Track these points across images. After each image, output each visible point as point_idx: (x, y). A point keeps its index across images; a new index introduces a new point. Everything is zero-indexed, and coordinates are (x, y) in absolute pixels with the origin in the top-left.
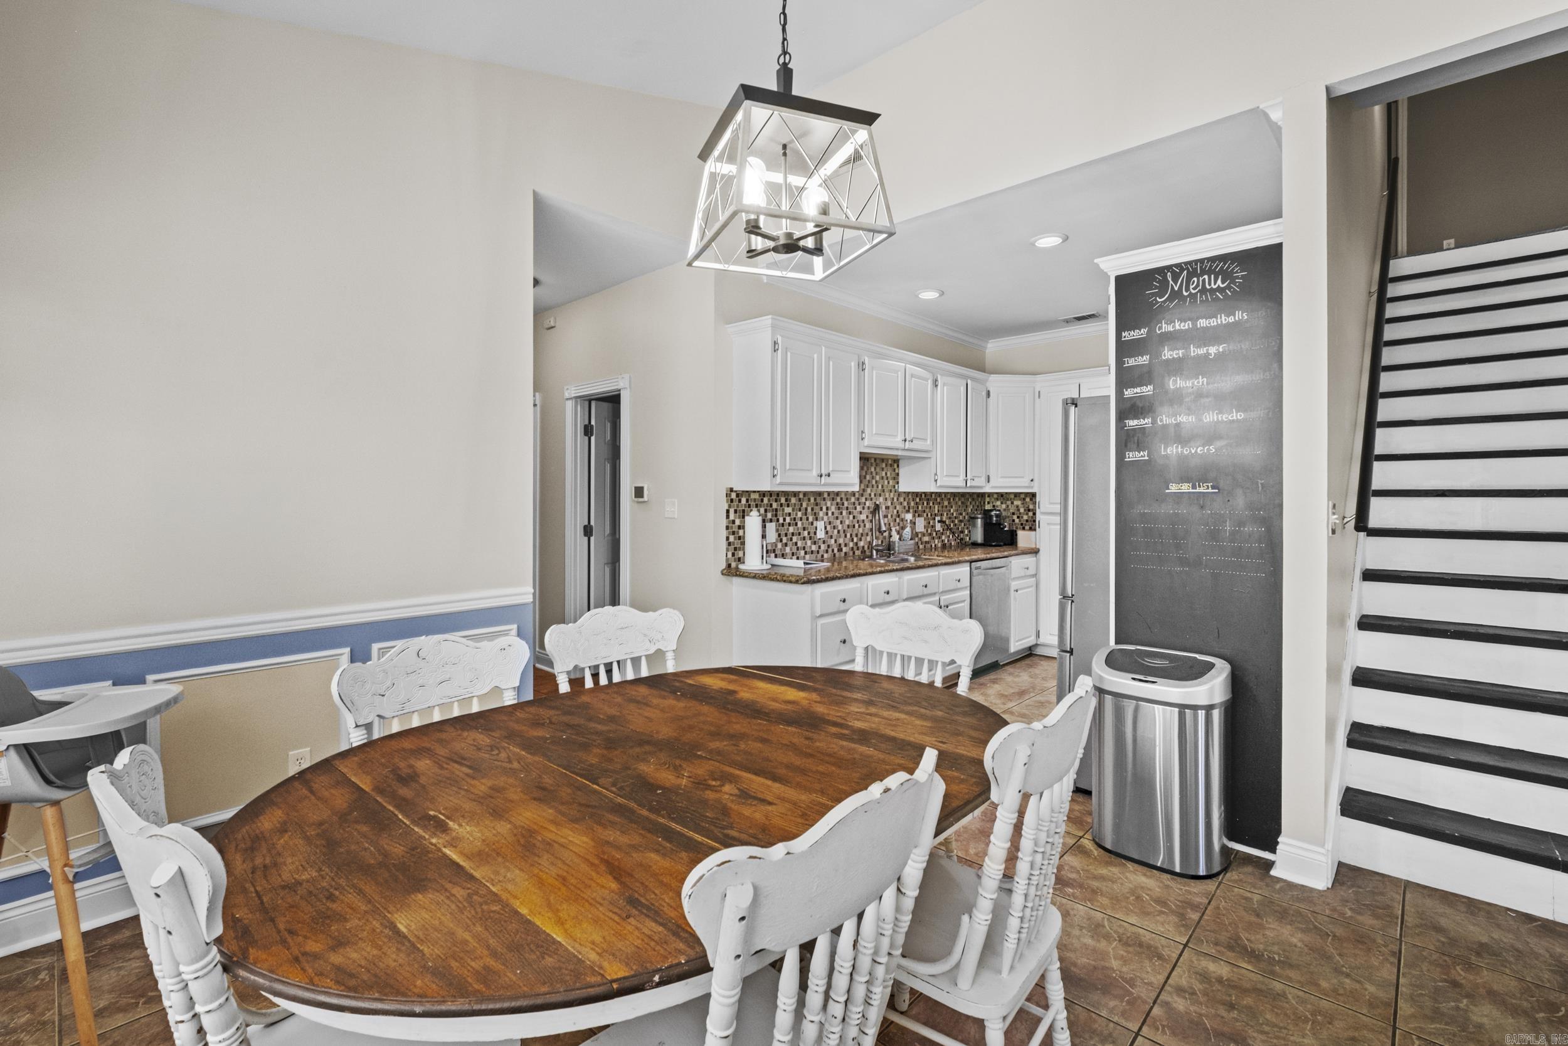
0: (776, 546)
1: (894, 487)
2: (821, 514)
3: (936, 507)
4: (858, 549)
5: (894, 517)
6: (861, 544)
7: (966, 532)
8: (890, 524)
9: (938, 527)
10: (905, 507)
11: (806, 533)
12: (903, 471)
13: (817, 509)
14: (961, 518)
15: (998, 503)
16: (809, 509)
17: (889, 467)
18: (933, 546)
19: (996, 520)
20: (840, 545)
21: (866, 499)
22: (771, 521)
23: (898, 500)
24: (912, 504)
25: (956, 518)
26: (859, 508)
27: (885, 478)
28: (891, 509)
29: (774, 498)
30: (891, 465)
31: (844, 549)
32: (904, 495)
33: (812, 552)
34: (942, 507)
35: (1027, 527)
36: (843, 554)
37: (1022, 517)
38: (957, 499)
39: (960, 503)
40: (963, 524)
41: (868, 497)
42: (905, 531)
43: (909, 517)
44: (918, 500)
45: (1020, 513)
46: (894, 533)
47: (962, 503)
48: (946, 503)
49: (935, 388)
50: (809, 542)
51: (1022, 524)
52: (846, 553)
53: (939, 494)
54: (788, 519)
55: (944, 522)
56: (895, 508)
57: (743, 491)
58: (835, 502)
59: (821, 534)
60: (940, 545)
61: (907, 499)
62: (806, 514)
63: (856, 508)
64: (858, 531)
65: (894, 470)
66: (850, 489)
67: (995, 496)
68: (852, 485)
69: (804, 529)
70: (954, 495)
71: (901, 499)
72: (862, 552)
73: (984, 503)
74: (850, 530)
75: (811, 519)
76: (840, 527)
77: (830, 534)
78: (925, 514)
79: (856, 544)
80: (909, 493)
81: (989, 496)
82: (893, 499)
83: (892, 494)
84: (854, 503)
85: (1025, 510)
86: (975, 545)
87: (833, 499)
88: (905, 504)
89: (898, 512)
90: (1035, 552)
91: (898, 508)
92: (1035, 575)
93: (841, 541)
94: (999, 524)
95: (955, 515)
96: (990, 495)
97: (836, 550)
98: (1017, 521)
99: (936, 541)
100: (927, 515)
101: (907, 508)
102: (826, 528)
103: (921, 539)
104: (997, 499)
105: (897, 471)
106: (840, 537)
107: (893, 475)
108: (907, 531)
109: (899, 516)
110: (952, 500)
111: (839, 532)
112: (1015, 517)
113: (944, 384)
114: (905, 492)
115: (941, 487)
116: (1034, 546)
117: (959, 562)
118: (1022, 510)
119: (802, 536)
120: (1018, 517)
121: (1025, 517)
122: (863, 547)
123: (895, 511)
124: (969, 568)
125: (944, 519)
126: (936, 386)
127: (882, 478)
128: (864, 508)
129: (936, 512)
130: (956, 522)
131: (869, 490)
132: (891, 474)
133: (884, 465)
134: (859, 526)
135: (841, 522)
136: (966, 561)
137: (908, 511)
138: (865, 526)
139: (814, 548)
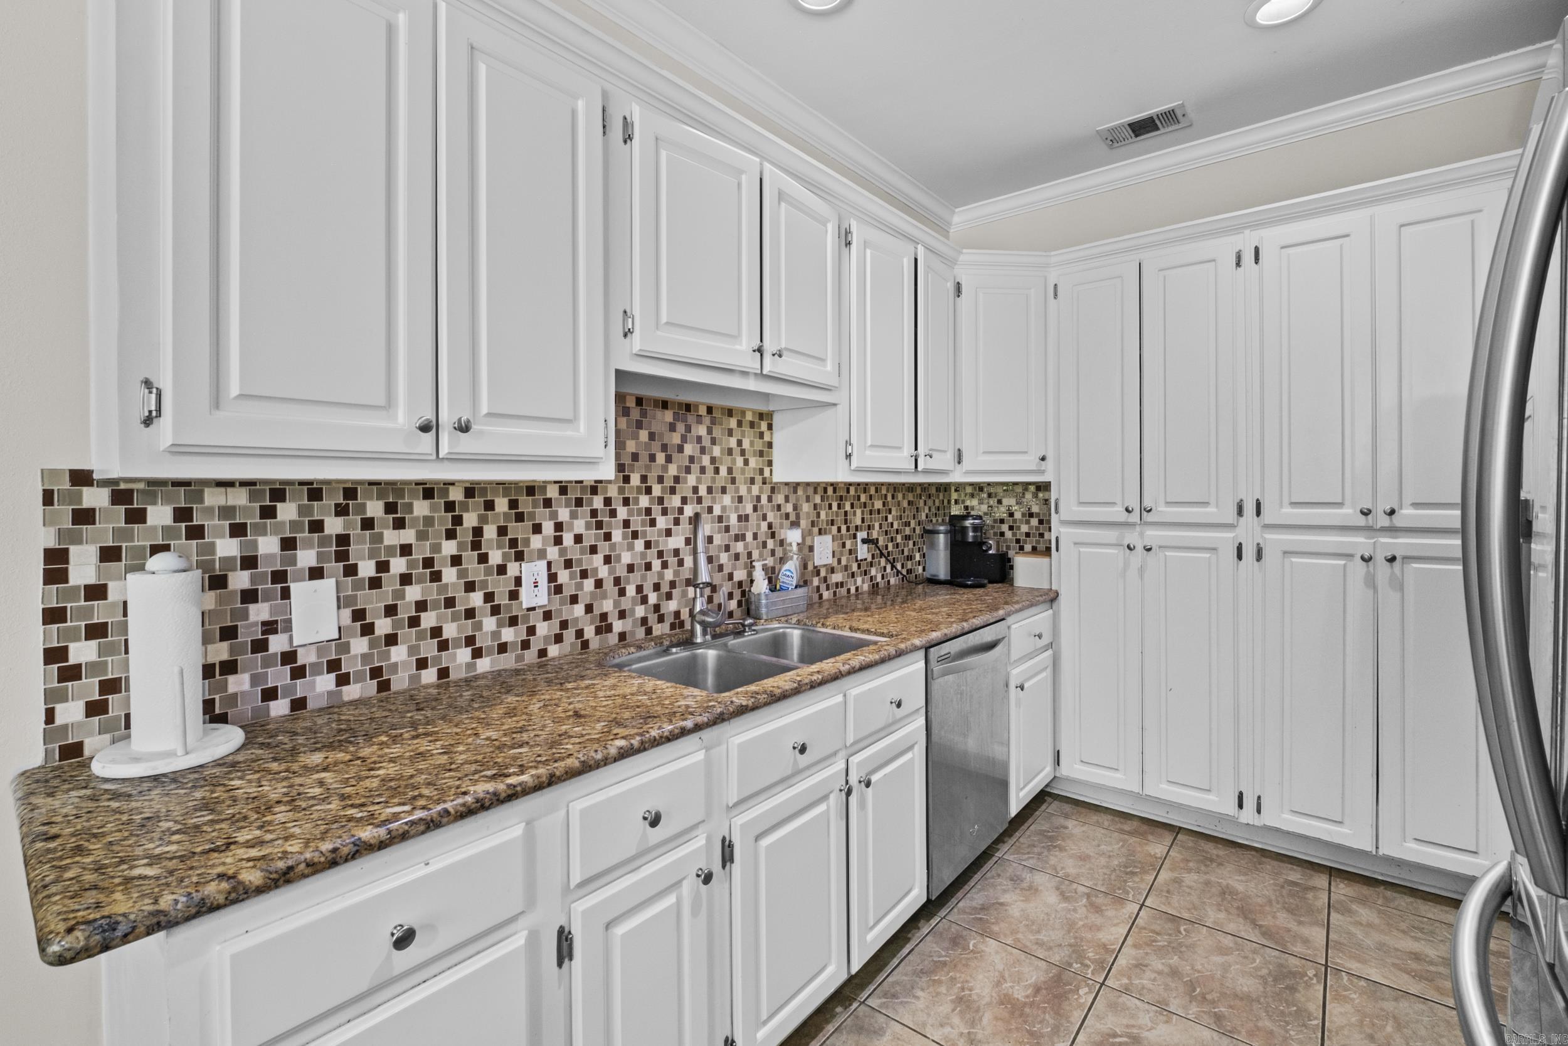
0: (345, 648)
1: (761, 471)
2: (536, 542)
3: (859, 512)
4: (661, 619)
5: (761, 538)
6: (672, 606)
7: (918, 557)
8: (750, 555)
9: (863, 552)
10: (787, 516)
11: (476, 599)
12: (779, 437)
13: (517, 530)
14: (907, 531)
15: (974, 502)
16: (490, 532)
17: (746, 428)
18: (853, 590)
19: (974, 537)
20: (604, 616)
21: (684, 500)
22: (316, 573)
23: (770, 499)
24: (806, 507)
25: (897, 532)
26: (662, 522)
27: (737, 451)
28: (753, 517)
29: (329, 501)
30: (752, 425)
31: (618, 626)
32: (785, 490)
33: (503, 648)
34: (871, 513)
35: (1028, 548)
36: (613, 639)
37: (1019, 528)
38: (900, 496)
39: (905, 504)
40: (911, 543)
41: (690, 494)
42: (786, 566)
43: (794, 536)
44: (818, 499)
45: (1015, 521)
46: (759, 575)
47: (910, 503)
48: (878, 504)
49: (845, 251)
50: (489, 623)
51: (1018, 541)
52: (622, 636)
53: (865, 487)
54: (398, 565)
55: (874, 542)
56: (764, 518)
57: (152, 483)
58: (586, 509)
59: (534, 595)
60: (866, 587)
61: (792, 498)
62: (476, 545)
63: (653, 523)
64: (661, 575)
65: (761, 435)
66: (589, 475)
67: (969, 490)
68: (591, 462)
69: (470, 587)
70: (895, 488)
71: (779, 499)
72: (673, 626)
73: (949, 502)
74: (636, 578)
75: (496, 557)
76: (603, 572)
77: (567, 592)
78: (834, 529)
79: (657, 608)
80: (798, 484)
81: (956, 490)
82: (758, 498)
83: (755, 490)
84: (648, 511)
85: (1023, 515)
86: (933, 581)
87: (579, 502)
88: (789, 508)
89: (770, 526)
90: (1052, 598)
91: (771, 517)
92: (1050, 645)
93: (607, 606)
94: (979, 544)
95: (895, 526)
96: (959, 487)
97: (589, 632)
98: (1009, 534)
99: (859, 580)
100: (839, 530)
101: (792, 518)
102: (552, 577)
103: (825, 579)
104: (972, 496)
105: (767, 438)
106: (604, 596)
107: (759, 445)
108: (790, 570)
109: (773, 535)
110: (889, 498)
111: (599, 584)
112: (1005, 528)
113: (866, 244)
114: (787, 484)
115: (859, 470)
116: (1046, 586)
117: (900, 654)
118: (1018, 515)
119: (460, 607)
120: (1011, 528)
121: (1024, 528)
122: (677, 614)
123: (764, 525)
124: (922, 664)
125: (875, 535)
126: (848, 244)
127: (730, 452)
128: (677, 522)
129: (858, 522)
130: (899, 539)
131: (691, 480)
132: (752, 444)
133: (733, 423)
134: (665, 565)
135: (607, 560)
136: (916, 648)
137: (795, 524)
138: (681, 563)
139: (508, 635)
